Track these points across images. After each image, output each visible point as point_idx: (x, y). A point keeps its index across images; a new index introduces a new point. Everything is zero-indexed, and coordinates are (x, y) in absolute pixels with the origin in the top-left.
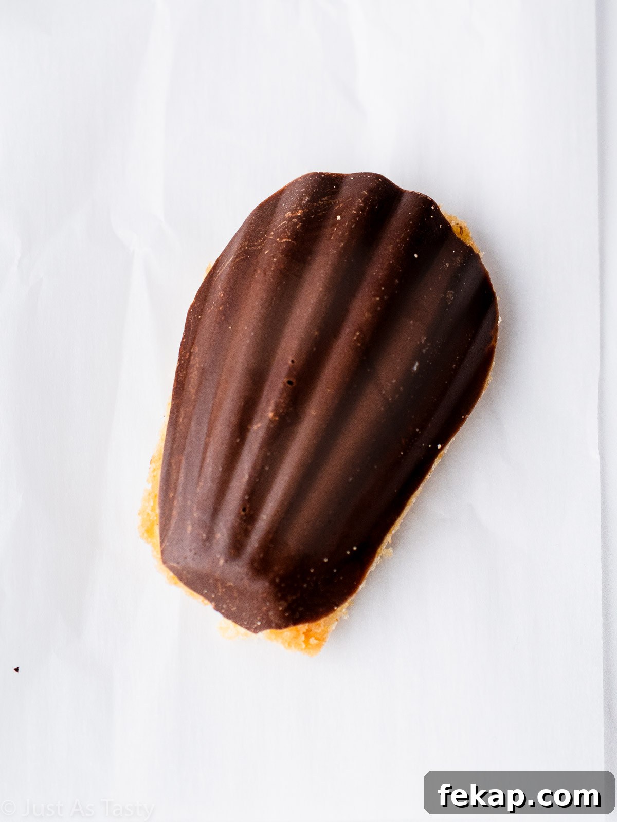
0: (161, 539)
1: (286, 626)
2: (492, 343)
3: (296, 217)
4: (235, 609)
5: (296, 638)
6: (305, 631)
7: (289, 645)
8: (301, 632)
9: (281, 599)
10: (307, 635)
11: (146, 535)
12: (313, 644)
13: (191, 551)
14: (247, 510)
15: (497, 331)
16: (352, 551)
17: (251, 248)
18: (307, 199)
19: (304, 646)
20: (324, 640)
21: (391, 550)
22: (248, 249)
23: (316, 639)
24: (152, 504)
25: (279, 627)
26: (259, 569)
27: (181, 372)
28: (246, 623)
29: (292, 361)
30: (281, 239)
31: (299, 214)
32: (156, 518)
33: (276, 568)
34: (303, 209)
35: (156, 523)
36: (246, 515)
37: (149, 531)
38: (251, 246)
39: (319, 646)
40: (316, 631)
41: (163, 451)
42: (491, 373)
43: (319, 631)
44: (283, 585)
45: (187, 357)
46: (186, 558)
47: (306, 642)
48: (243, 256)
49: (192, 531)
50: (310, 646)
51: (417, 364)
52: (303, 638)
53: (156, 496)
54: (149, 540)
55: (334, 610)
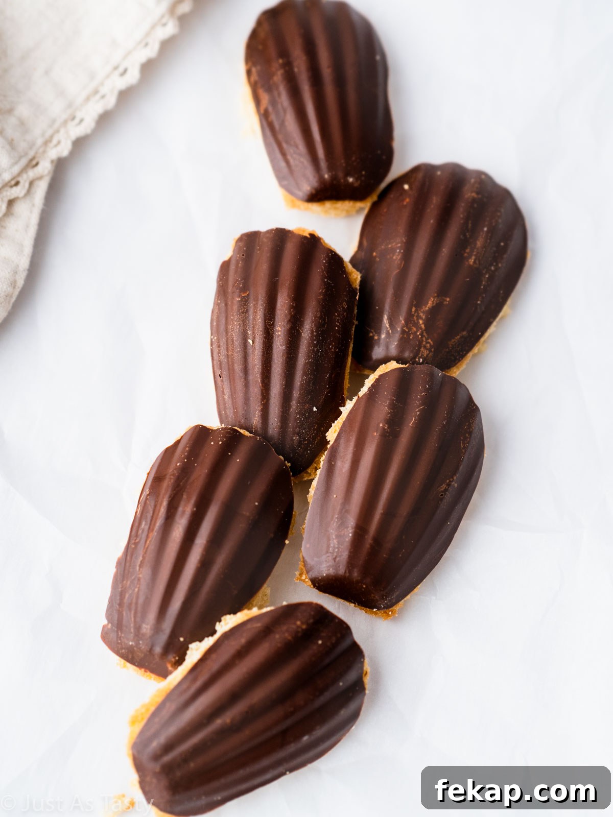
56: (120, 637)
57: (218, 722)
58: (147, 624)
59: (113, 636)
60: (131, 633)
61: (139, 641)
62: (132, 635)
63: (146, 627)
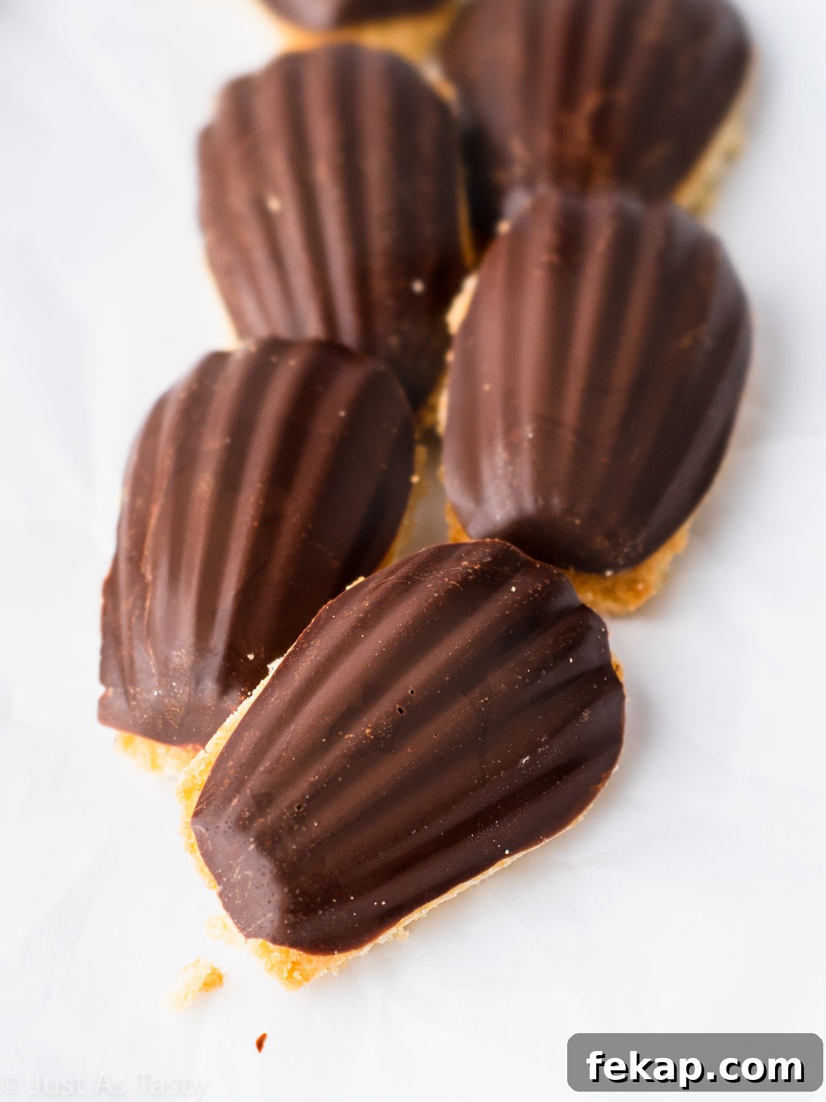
0: (199, 800)
1: (282, 944)
2: (599, 786)
3: (473, 569)
4: (240, 902)
5: (282, 962)
6: (295, 960)
7: (271, 969)
8: (290, 960)
9: (292, 912)
10: (295, 965)
11: (182, 794)
12: (293, 977)
13: (226, 823)
14: (302, 809)
15: (607, 777)
16: (380, 904)
17: (415, 577)
18: (489, 559)
19: (286, 974)
20: (307, 980)
21: (407, 933)
22: (411, 576)
23: (301, 975)
24: (202, 767)
25: (275, 941)
26: (286, 870)
27: (292, 657)
28: (242, 922)
29: (412, 692)
30: (450, 580)
31: (476, 568)
32: (200, 783)
33: (302, 879)
34: (481, 566)
35: (198, 788)
36: (298, 813)
37: (187, 792)
38: (415, 575)
39: (299, 984)
40: (305, 966)
41: (237, 724)
42: (585, 813)
43: (307, 967)
44: (300, 899)
45: (304, 647)
46: (218, 827)
47: (291, 971)
48: (403, 579)
49: (236, 805)
50: (291, 979)
51: (527, 758)
52: (289, 966)
53: (210, 763)
54: (184, 800)
55: (334, 954)
56: (135, 695)
57: (350, 738)
58: (179, 650)
59: (120, 704)
60: (153, 675)
61: (171, 683)
62: (155, 681)
63: (179, 653)
